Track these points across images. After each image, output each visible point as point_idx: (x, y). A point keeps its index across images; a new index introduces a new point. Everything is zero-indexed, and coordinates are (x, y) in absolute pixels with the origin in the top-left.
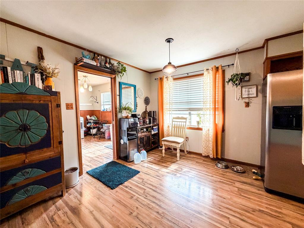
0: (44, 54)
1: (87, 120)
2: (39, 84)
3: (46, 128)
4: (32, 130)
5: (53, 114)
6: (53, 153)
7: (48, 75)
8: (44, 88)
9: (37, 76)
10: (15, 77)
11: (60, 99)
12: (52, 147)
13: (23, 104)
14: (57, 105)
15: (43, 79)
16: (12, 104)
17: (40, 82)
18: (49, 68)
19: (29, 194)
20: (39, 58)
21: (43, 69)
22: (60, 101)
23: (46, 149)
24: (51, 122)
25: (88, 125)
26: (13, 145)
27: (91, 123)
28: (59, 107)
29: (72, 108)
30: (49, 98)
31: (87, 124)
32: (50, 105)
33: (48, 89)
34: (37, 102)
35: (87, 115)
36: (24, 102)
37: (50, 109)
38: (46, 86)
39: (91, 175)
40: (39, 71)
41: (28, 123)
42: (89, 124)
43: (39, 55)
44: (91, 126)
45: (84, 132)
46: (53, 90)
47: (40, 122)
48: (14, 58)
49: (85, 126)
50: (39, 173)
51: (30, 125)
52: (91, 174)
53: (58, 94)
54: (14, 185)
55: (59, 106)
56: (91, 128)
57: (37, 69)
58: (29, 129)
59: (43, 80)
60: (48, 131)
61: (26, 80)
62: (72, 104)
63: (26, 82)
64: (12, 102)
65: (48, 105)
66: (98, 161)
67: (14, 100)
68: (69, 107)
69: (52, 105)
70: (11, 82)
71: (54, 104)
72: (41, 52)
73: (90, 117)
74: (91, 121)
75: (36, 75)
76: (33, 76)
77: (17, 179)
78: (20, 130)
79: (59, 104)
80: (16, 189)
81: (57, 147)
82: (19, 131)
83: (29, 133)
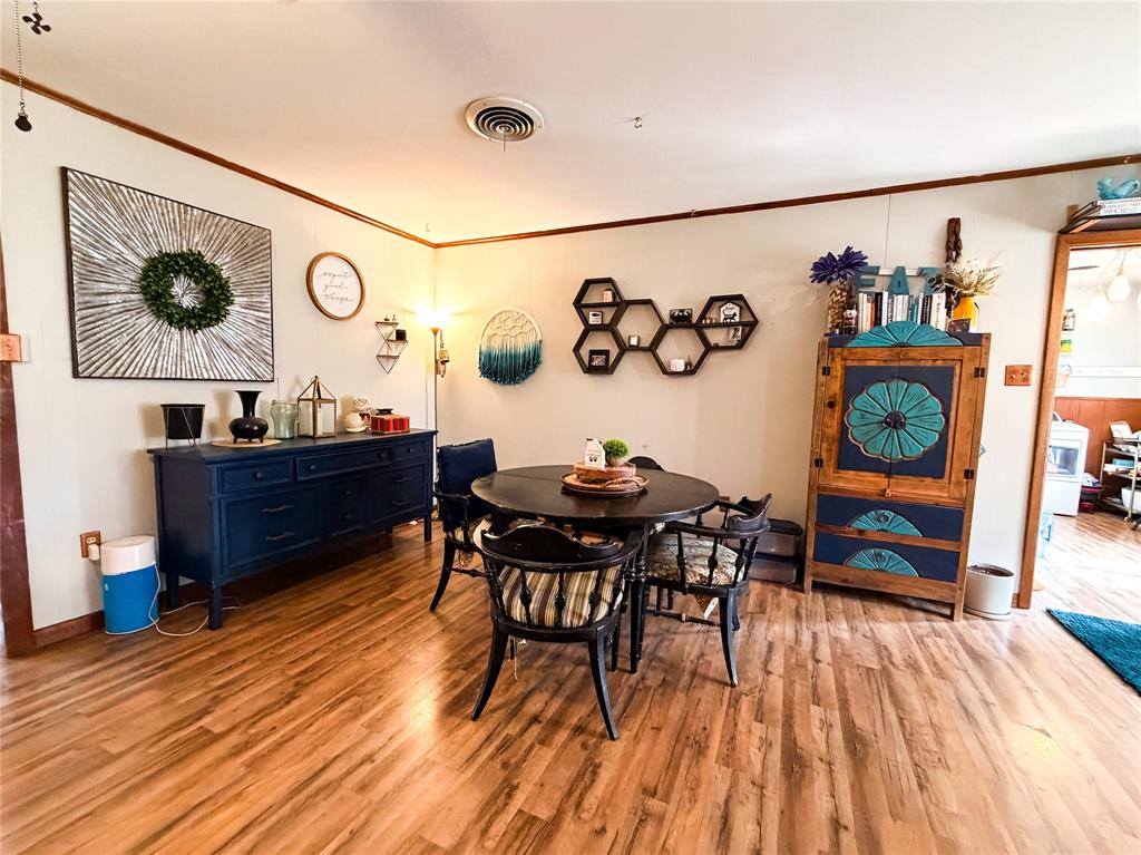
0: (962, 236)
1: (1110, 445)
2: (939, 319)
3: (939, 427)
4: (908, 428)
5: (961, 394)
6: (946, 495)
7: (965, 292)
8: (951, 326)
9: (939, 299)
10: (892, 311)
11: (987, 353)
12: (946, 480)
13: (899, 367)
14: (977, 370)
15: (951, 303)
16: (881, 367)
17: (943, 311)
18: (971, 272)
19: (883, 566)
20: (948, 249)
21: (955, 280)
22: (987, 359)
23: (931, 480)
24: (953, 413)
25: (1110, 468)
26: (872, 451)
27: (1132, 458)
28: (982, 376)
29: (1026, 381)
30: (956, 354)
31: (1109, 461)
32: (958, 371)
33: (960, 330)
34: (929, 364)
35: (1118, 420)
36: (902, 364)
37: (956, 380)
38: (955, 321)
39: (1062, 624)
40: (943, 287)
41: (903, 410)
42: (1118, 461)
43: (948, 242)
44: (1127, 472)
45: (1082, 493)
46: (973, 330)
47: (926, 411)
48: (895, 266)
49: (1093, 468)
50: (907, 530)
51: (907, 415)
52: (1063, 622)
53: (984, 340)
54: (861, 532)
55: (980, 373)
56: (1127, 483)
57: (939, 282)
58: (903, 425)
59: (948, 307)
60: (943, 436)
61: (912, 313)
62: (1027, 369)
63: (912, 319)
64: (882, 364)
65: (953, 369)
66: (1114, 605)
67: (885, 361)
68: (1015, 376)
69: (964, 370)
70: (884, 323)
71: (969, 368)
72: (954, 232)
73: (1133, 432)
74: (1132, 448)
75: (935, 296)
76: (928, 300)
77: (866, 523)
78: (886, 423)
79: (983, 369)
80: (862, 543)
81: (958, 483)
82: (884, 425)
83: (901, 432)
